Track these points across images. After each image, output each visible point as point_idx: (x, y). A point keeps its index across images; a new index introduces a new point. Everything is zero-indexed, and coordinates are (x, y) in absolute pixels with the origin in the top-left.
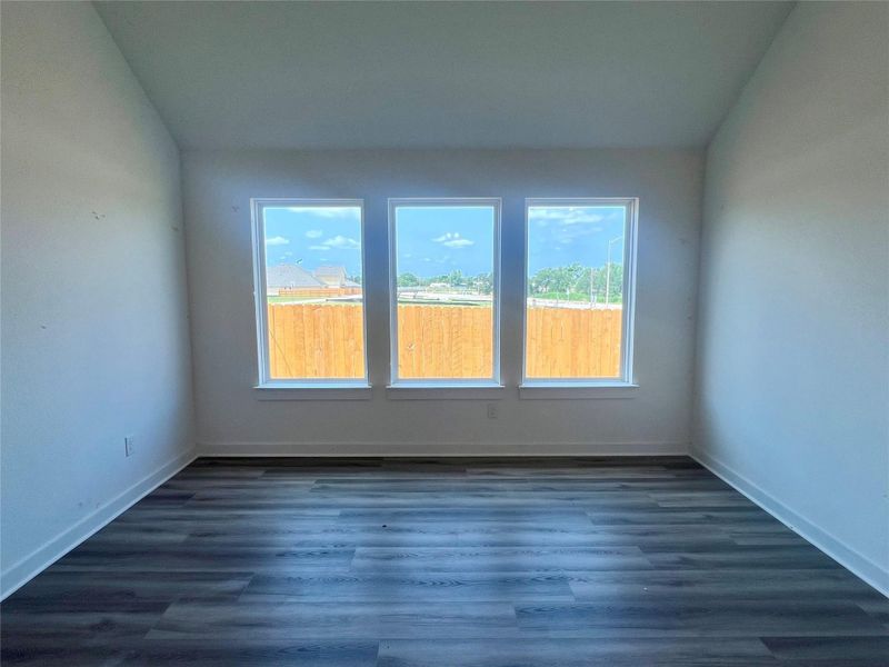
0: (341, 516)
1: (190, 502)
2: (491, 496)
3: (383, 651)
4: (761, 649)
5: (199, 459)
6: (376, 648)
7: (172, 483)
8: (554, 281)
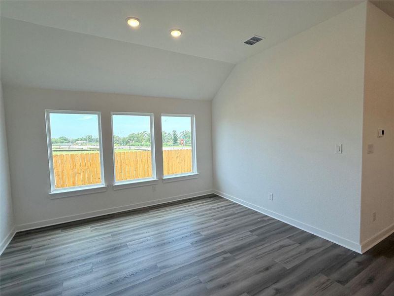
0: (112, 236)
1: (31, 250)
2: (163, 217)
3: (159, 266)
4: (250, 233)
5: (17, 233)
6: (156, 265)
7: (11, 245)
8: (136, 139)
